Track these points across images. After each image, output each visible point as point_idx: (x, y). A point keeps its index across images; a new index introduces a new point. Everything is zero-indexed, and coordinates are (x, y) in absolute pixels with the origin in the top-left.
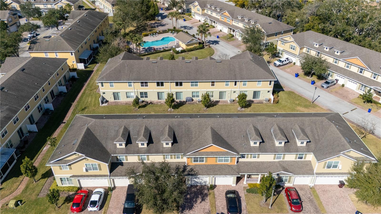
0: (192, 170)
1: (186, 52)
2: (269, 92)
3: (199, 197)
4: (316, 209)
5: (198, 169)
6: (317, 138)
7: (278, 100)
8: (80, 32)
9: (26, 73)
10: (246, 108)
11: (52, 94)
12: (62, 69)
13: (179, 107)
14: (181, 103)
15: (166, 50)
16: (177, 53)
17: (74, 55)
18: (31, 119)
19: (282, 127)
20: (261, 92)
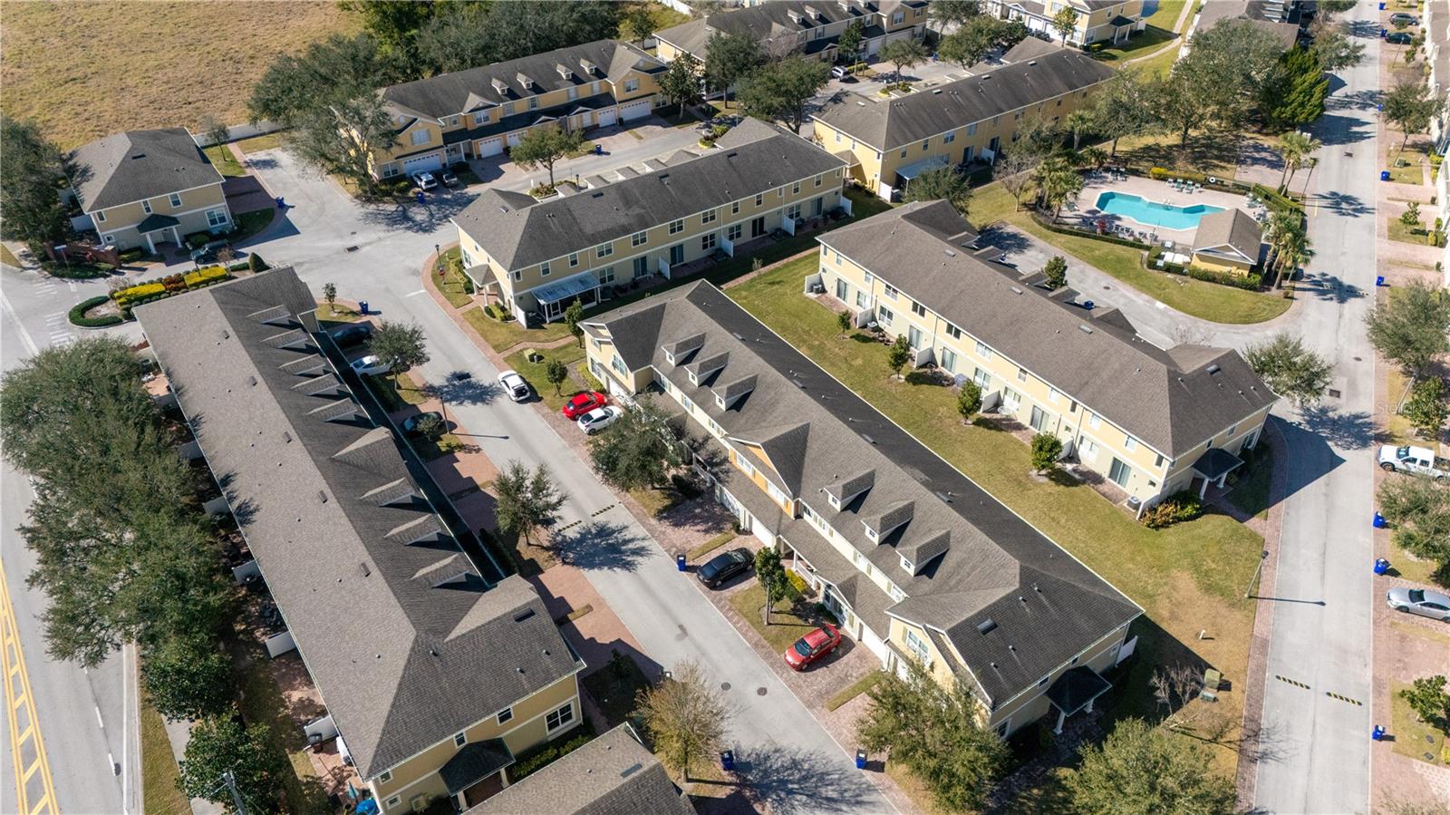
0: (727, 472)
1: (1185, 274)
2: (1153, 484)
3: (707, 523)
4: (827, 692)
5: (736, 479)
6: (953, 582)
7: (1166, 525)
8: (958, 106)
9: (731, 163)
10: (1053, 483)
11: (758, 225)
12: (818, 183)
13: (922, 383)
14: (938, 380)
15: (1137, 245)
16: (1152, 265)
17: (881, 160)
18: (676, 253)
19: (917, 515)
20: (1132, 473)
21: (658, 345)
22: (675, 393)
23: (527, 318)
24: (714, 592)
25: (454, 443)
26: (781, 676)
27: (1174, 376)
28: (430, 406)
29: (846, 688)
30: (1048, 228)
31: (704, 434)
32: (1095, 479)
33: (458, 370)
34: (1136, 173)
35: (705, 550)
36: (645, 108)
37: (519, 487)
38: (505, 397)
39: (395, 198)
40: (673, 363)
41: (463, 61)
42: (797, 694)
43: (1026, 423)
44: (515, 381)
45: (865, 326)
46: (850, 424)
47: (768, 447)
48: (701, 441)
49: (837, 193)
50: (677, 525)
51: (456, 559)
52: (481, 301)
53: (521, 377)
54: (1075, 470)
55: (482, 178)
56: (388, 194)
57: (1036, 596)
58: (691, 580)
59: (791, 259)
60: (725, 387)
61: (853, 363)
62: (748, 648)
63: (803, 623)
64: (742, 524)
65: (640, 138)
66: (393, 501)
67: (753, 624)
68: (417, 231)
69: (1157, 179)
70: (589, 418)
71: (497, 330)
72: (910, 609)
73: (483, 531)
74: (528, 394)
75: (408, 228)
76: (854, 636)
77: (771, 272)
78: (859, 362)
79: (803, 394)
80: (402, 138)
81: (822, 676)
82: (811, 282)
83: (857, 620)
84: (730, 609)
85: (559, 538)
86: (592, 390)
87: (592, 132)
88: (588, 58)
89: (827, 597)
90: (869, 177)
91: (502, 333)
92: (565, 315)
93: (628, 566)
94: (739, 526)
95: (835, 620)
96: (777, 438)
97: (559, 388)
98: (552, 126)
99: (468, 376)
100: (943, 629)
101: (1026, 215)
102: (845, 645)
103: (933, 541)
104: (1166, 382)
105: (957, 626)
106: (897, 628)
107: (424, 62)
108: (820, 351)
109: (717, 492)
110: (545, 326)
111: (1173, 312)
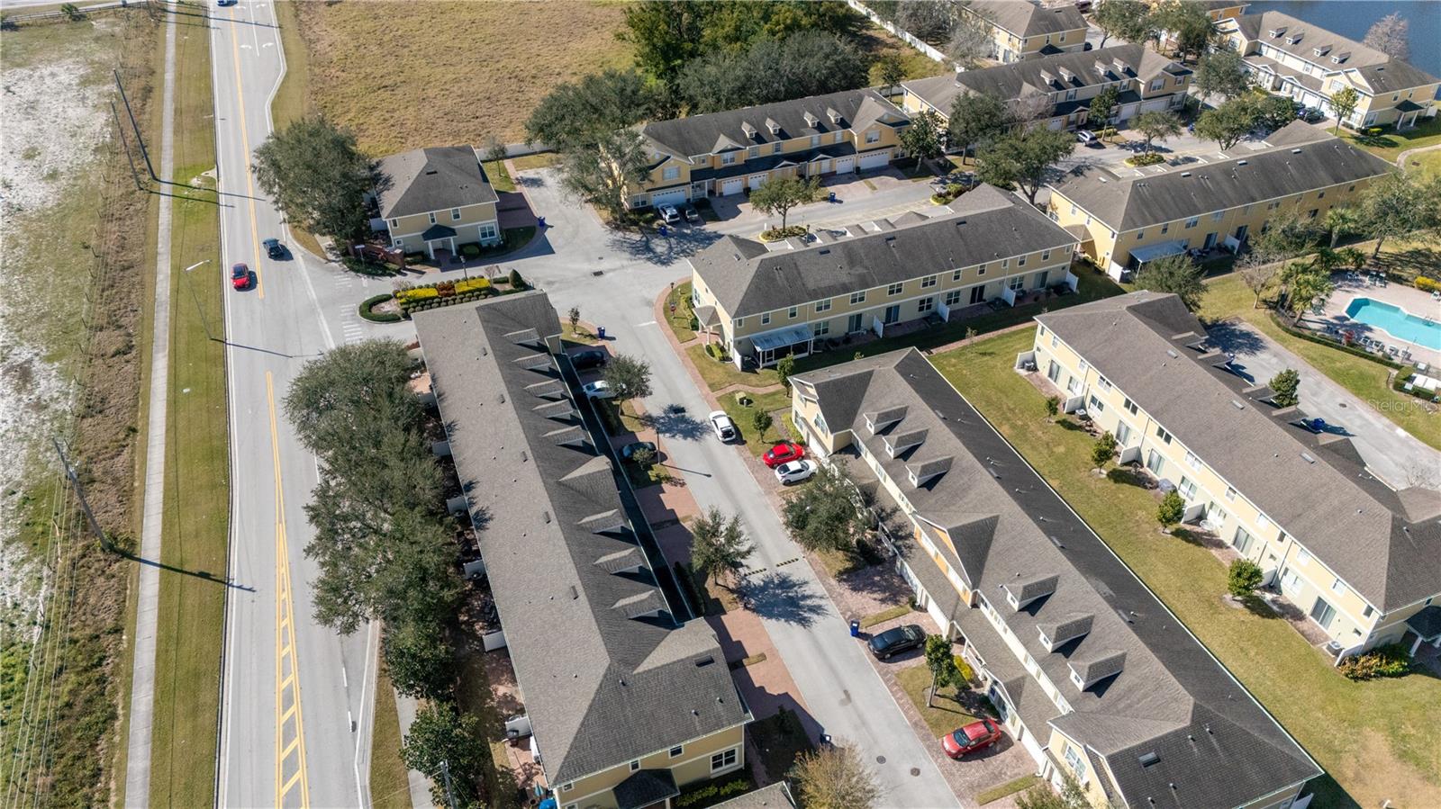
0: (910, 547)
1: (1436, 402)
2: (1358, 632)
3: (885, 592)
4: (979, 786)
5: (918, 557)
6: (1121, 706)
7: (1366, 677)
8: (1205, 192)
9: (958, 231)
10: (1247, 611)
11: (977, 293)
12: (1046, 257)
13: (1124, 482)
14: (1141, 481)
15: (1386, 361)
16: (1399, 387)
17: (1114, 240)
18: (892, 313)
19: (1095, 630)
20: (1336, 617)
21: (860, 411)
22: (870, 460)
23: (743, 360)
24: (882, 664)
25: (662, 475)
26: (936, 761)
27: (1399, 527)
28: (646, 435)
29: (999, 785)
30: (1287, 331)
31: (892, 505)
32: (1297, 615)
33: (677, 403)
34: (1399, 280)
35: (879, 620)
36: (883, 158)
37: (715, 532)
38: (713, 435)
39: (641, 228)
40: (872, 431)
41: (719, 100)
42: (949, 782)
43: (1229, 542)
44: (724, 423)
45: (1073, 413)
46: (1040, 523)
47: (954, 533)
48: (889, 511)
49: (1063, 268)
50: (855, 589)
51: (651, 595)
52: (704, 338)
53: (730, 419)
54: (1274, 601)
55: (721, 216)
56: (635, 223)
57: (1207, 737)
58: (861, 647)
59: (1006, 330)
60: (920, 465)
61: (1055, 449)
62: (907, 726)
63: (965, 712)
64: (918, 600)
65: (875, 188)
66: (605, 530)
67: (916, 704)
68: (656, 263)
69: (1422, 289)
70: (786, 469)
71: (714, 369)
72: (1072, 725)
73: (677, 564)
74: (734, 436)
75: (649, 259)
76: (1014, 735)
77: (984, 342)
78: (1061, 449)
79: (996, 485)
80: (655, 174)
81: (975, 769)
82: (1024, 359)
83: (1019, 722)
84: (895, 684)
85: (744, 583)
86: (792, 441)
87: (829, 178)
88: (835, 108)
89: (992, 691)
90: (1100, 254)
91: (718, 373)
92: (779, 362)
93: (803, 622)
94: (916, 602)
95: (997, 715)
96: (963, 526)
97: (762, 435)
98: (791, 170)
99: (682, 410)
100: (1103, 753)
101: (1264, 314)
102: (1004, 742)
103: (1107, 661)
104: (1389, 530)
105: (1117, 754)
106: (1058, 739)
107: (683, 98)
108: (1022, 432)
109: (898, 564)
110: (758, 370)
111: (1414, 441)
